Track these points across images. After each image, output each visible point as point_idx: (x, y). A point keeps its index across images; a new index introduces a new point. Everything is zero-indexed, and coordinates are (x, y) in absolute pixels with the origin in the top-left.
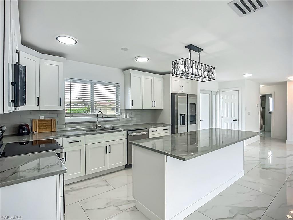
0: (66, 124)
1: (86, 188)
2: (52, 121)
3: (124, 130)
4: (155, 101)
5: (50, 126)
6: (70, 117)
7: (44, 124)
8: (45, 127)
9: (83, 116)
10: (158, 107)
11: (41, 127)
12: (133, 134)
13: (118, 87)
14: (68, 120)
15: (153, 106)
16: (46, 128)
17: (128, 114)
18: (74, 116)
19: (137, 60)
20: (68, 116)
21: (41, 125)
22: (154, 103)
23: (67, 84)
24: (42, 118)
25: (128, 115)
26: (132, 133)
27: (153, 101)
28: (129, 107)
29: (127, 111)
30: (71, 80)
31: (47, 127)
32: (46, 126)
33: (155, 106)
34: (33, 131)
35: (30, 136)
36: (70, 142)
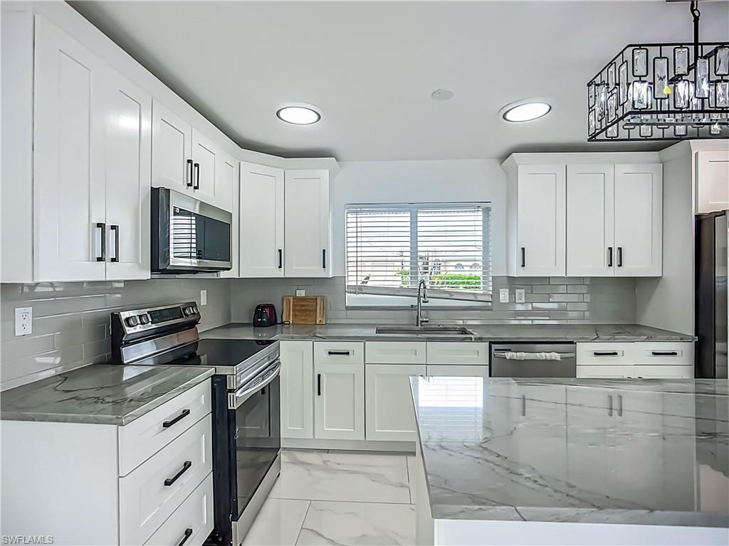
0: (348, 308)
1: (351, 472)
2: (318, 301)
3: (480, 340)
4: (620, 249)
5: (313, 311)
6: (355, 293)
7: (303, 306)
8: (305, 314)
9: (386, 292)
11: (297, 313)
12: (509, 355)
13: (487, 211)
14: (351, 300)
15: (611, 265)
16: (307, 316)
17: (520, 292)
18: (364, 291)
19: (508, 117)
20: (353, 291)
21: (298, 308)
22: (615, 255)
23: (351, 218)
24: (301, 293)
25: (520, 294)
26: (509, 350)
27: (610, 249)
29: (513, 282)
30: (359, 207)
31: (308, 312)
32: (306, 310)
33: (620, 265)
34: (284, 320)
35: (277, 327)
36: (330, 353)
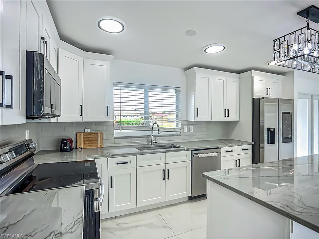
0: (115, 138)
2: (99, 135)
3: (188, 149)
4: (228, 110)
5: (96, 140)
6: (120, 130)
7: (90, 138)
8: (91, 142)
9: (136, 129)
10: (232, 117)
11: (86, 142)
12: (200, 155)
13: (178, 92)
14: (117, 133)
15: (225, 116)
16: (92, 143)
17: (191, 127)
18: (124, 128)
20: (119, 128)
21: (86, 139)
22: (227, 112)
24: (88, 131)
26: (199, 153)
27: (225, 110)
28: (193, 118)
29: (190, 123)
30: (121, 85)
31: (93, 141)
32: (91, 140)
33: (228, 116)
34: (78, 147)
35: (73, 152)
36: (118, 164)
